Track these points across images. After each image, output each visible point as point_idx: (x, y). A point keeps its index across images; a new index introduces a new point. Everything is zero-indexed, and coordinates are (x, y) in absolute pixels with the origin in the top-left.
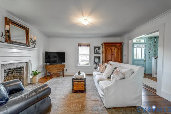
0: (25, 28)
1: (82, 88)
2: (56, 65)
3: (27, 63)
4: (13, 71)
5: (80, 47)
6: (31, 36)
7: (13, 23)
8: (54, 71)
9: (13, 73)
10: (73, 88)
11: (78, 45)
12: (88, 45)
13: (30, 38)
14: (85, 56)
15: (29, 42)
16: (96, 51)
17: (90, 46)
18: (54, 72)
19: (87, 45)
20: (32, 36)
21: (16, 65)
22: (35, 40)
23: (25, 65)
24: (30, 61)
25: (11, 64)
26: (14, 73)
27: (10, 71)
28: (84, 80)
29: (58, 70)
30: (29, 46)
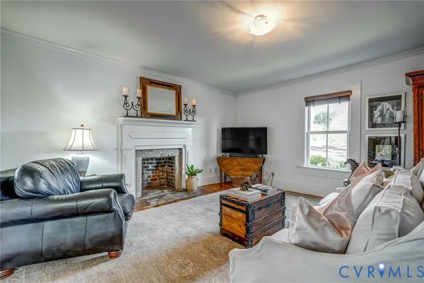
0: (172, 87)
1: (239, 229)
2: (239, 159)
3: (180, 149)
4: (165, 162)
5: (312, 108)
6: (184, 100)
7: (152, 83)
8: (235, 173)
9: (164, 166)
10: (221, 221)
11: (306, 102)
12: (344, 96)
13: (183, 103)
14: (329, 135)
15: (180, 113)
16: (382, 115)
17: (349, 100)
18: (236, 175)
19: (340, 97)
20: (186, 99)
21: (161, 152)
22: (194, 106)
23: (178, 154)
24: (185, 146)
25: (152, 150)
26: (166, 166)
27: (160, 163)
28: (244, 209)
29: (244, 170)
30: (181, 119)
